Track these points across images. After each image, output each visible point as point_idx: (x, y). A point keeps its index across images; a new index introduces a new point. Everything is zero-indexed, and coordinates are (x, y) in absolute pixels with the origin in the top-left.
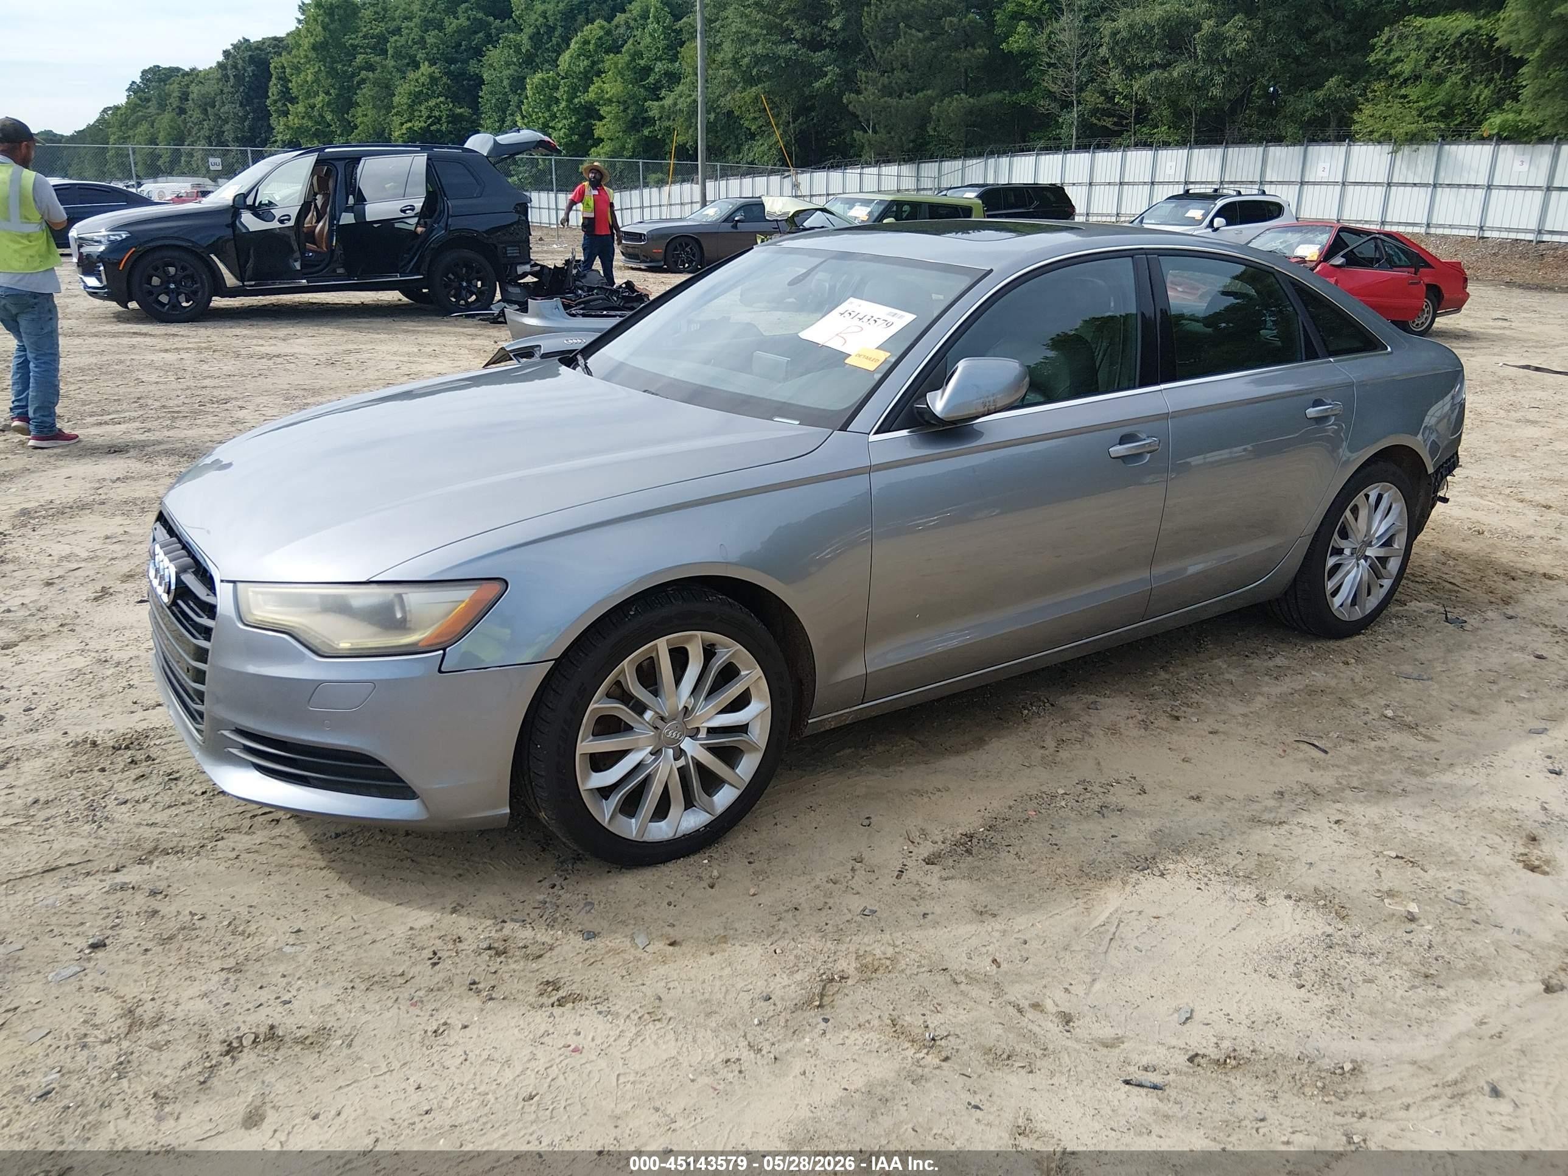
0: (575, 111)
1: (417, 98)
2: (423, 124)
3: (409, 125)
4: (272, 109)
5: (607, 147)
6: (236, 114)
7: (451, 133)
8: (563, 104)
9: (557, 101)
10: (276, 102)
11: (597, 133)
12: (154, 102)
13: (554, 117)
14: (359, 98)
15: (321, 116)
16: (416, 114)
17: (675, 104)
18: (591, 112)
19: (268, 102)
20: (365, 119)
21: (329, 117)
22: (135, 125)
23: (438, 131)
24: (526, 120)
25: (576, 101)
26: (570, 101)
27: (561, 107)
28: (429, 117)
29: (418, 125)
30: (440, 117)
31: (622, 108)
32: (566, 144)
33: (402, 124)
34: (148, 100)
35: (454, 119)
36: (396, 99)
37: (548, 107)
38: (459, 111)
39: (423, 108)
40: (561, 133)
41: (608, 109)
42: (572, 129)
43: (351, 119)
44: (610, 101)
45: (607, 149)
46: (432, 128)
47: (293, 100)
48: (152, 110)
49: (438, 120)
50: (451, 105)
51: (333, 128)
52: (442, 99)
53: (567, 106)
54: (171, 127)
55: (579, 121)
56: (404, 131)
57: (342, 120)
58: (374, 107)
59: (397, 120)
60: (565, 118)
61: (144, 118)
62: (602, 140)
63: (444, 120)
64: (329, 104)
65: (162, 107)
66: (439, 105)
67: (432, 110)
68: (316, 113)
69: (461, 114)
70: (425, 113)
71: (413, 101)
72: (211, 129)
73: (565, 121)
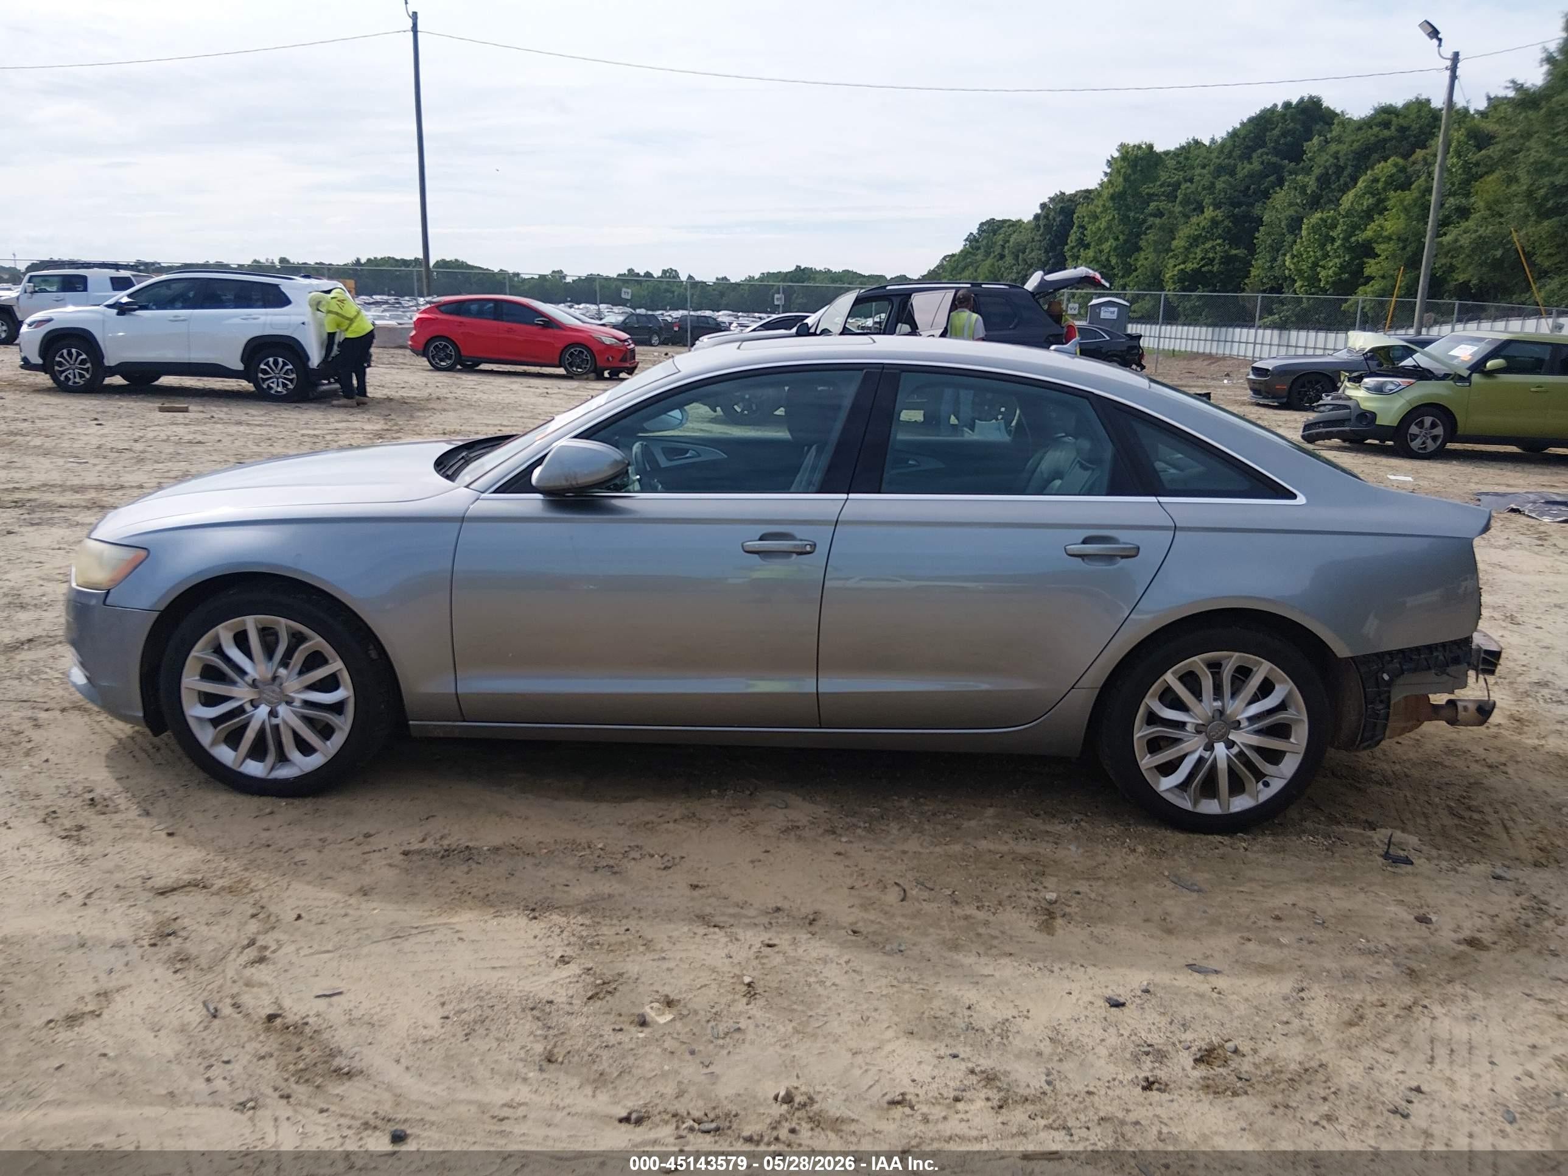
0: (1350, 249)
1: (1195, 241)
2: (1195, 266)
3: (1182, 266)
4: (1068, 254)
5: (1376, 285)
6: (1039, 260)
7: (1222, 273)
8: (1338, 243)
9: (1333, 240)
10: (1073, 248)
11: (1367, 272)
12: (982, 250)
13: (1326, 256)
14: (1143, 244)
15: (1108, 260)
16: (1191, 256)
17: (1456, 241)
18: (1367, 250)
19: (1066, 247)
20: (1145, 263)
21: (1113, 261)
22: (964, 269)
23: (1210, 272)
24: (1296, 260)
25: (1353, 239)
26: (1346, 239)
27: (1335, 247)
28: (1202, 259)
29: (1190, 266)
30: (1214, 259)
31: (1401, 245)
32: (1334, 283)
33: (1175, 266)
34: (978, 248)
35: (1228, 260)
36: (1175, 243)
37: (1322, 246)
38: (1234, 252)
39: (1198, 251)
40: (1331, 272)
41: (1383, 246)
42: (1342, 268)
43: (1132, 262)
44: (1389, 239)
45: (1376, 287)
46: (1203, 269)
47: (1087, 246)
48: (979, 257)
49: (1211, 261)
50: (1227, 247)
51: (1116, 271)
52: (1219, 241)
53: (1343, 245)
54: (990, 272)
55: (1352, 259)
56: (1175, 273)
57: (1125, 263)
58: (1155, 251)
59: (1172, 262)
60: (1339, 257)
61: (971, 264)
62: (1373, 278)
63: (1216, 261)
64: (1115, 249)
65: (987, 254)
66: (1216, 248)
67: (1206, 251)
68: (1103, 258)
69: (1236, 255)
70: (1199, 255)
71: (1191, 245)
72: (1018, 273)
73: (1337, 260)
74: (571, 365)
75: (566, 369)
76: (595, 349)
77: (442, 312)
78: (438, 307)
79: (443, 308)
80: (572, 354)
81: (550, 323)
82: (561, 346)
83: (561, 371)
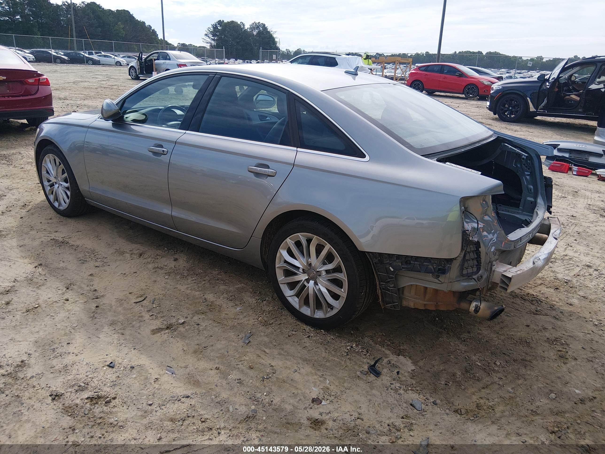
74: (468, 93)
75: (465, 95)
76: (479, 87)
77: (420, 70)
78: (419, 68)
79: (421, 69)
80: (469, 89)
81: (462, 74)
82: (465, 84)
83: (463, 96)
